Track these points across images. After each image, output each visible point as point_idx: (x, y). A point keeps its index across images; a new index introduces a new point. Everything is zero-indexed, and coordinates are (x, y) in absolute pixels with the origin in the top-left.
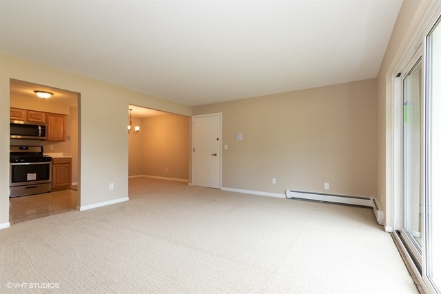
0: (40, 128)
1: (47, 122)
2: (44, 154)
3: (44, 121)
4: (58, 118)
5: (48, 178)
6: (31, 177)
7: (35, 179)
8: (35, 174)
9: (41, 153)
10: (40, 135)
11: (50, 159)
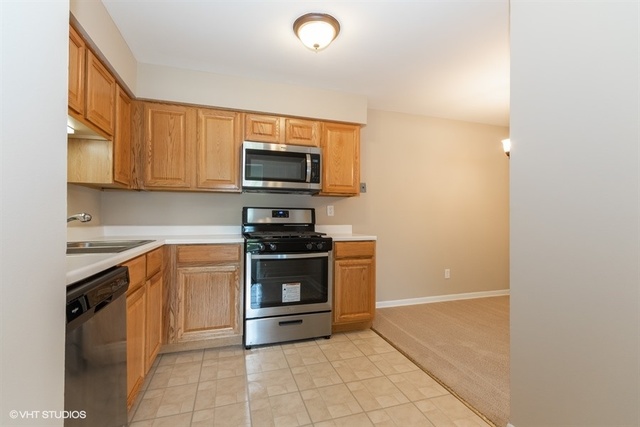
0: (309, 161)
1: (323, 146)
2: (318, 229)
3: (316, 141)
4: (345, 135)
5: (325, 300)
6: (291, 292)
7: (298, 298)
8: (298, 286)
9: (311, 226)
10: (308, 179)
11: (328, 244)
